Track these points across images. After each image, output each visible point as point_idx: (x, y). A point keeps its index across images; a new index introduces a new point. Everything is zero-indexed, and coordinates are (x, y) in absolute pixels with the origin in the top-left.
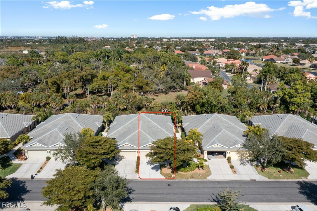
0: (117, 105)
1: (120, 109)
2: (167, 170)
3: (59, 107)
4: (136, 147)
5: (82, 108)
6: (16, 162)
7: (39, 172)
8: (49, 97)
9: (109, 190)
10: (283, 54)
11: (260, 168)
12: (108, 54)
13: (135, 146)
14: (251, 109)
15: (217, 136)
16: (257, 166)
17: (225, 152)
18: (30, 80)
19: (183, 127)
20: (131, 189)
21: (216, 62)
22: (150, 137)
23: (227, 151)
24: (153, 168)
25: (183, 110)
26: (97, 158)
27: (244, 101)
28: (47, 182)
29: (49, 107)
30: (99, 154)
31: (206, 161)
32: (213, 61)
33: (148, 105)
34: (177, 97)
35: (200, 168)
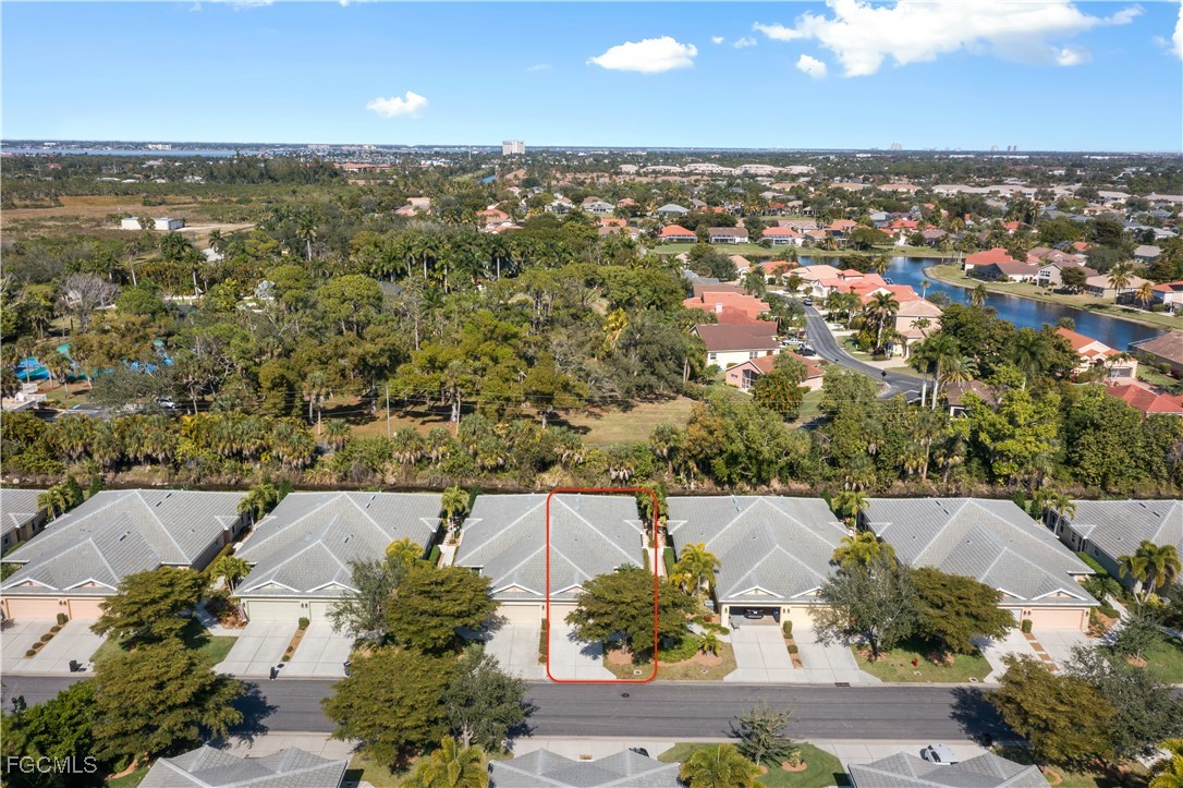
0: (476, 454)
1: (483, 468)
2: (622, 657)
3: (301, 460)
4: (539, 594)
5: (370, 464)
6: (218, 631)
7: (286, 659)
8: (269, 429)
9: (481, 705)
10: (1037, 245)
11: (865, 653)
12: (432, 254)
13: (538, 591)
14: (878, 469)
15: (758, 564)
16: (860, 646)
17: (779, 609)
18: (205, 371)
19: (670, 533)
20: (529, 705)
21: (800, 281)
22: (576, 567)
23: (783, 607)
24: (585, 651)
25: (676, 472)
26: (441, 625)
27: (858, 447)
28: (335, 687)
29: (268, 458)
30: (447, 615)
31: (725, 631)
32: (788, 274)
33: (568, 456)
34: (658, 433)
35: (708, 652)
